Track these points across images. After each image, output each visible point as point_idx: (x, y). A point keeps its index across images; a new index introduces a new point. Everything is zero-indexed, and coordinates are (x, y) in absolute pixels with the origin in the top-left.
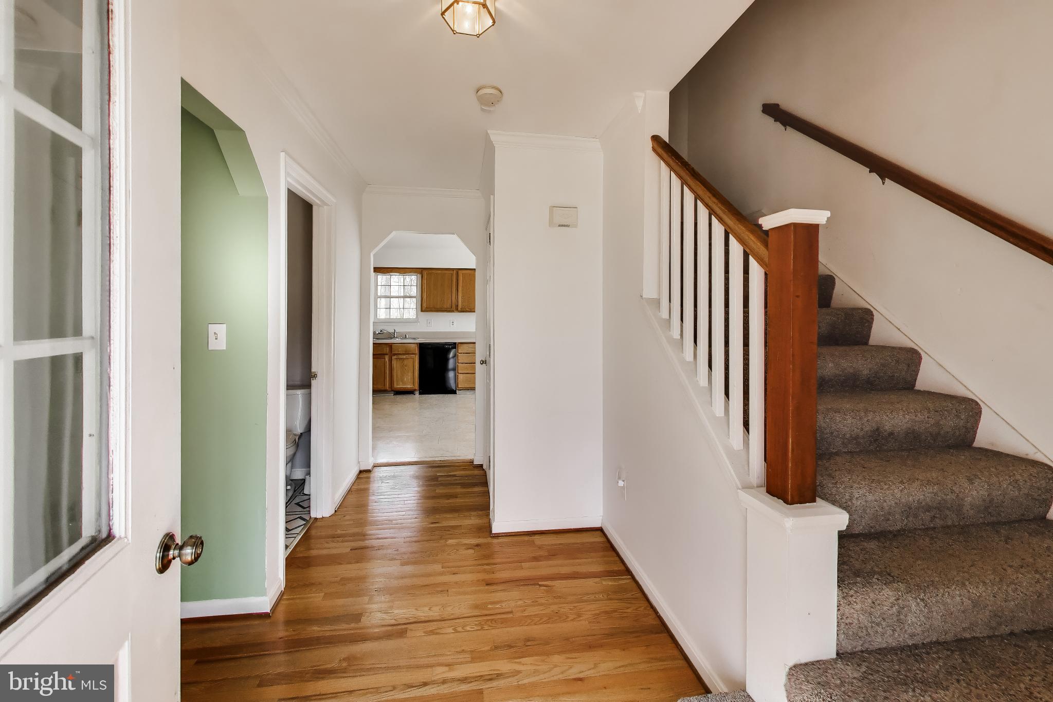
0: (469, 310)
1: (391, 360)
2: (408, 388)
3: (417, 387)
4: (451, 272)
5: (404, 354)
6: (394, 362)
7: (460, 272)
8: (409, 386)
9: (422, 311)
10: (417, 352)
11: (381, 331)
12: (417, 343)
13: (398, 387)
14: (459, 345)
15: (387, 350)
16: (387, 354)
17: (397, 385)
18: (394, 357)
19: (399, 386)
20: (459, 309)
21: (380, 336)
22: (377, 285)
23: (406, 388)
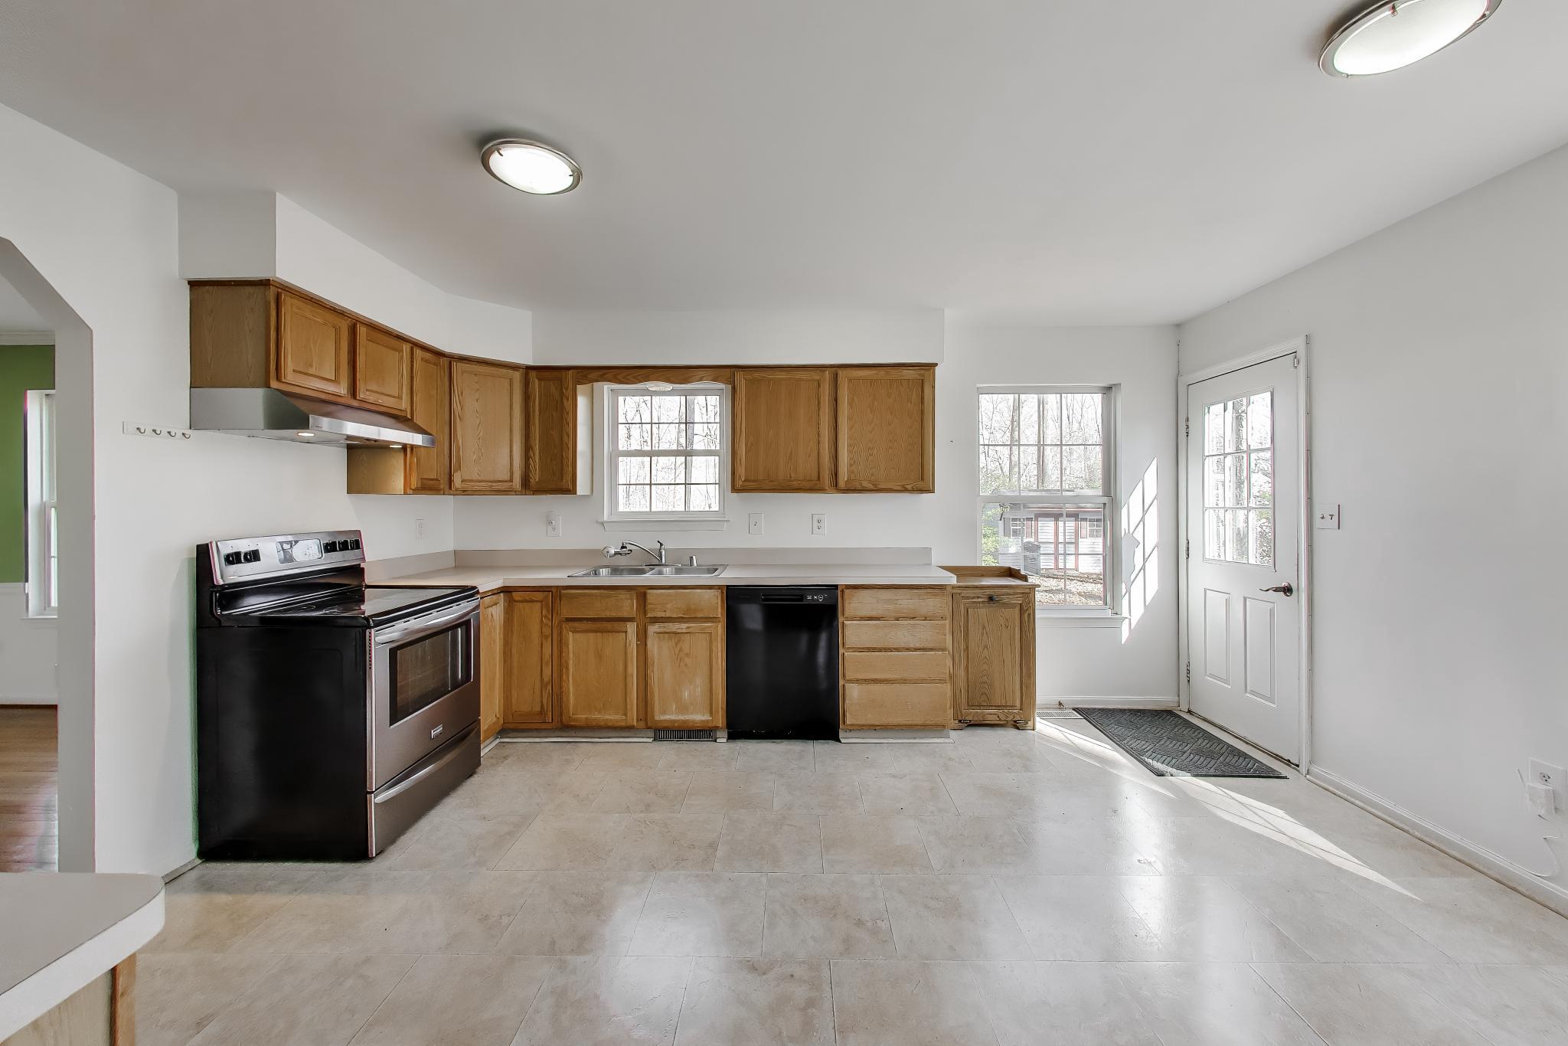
0: (871, 486)
1: (643, 636)
2: (693, 721)
3: (720, 720)
4: (816, 376)
5: (680, 620)
6: (653, 645)
7: (841, 373)
8: (699, 717)
9: (735, 489)
10: (720, 612)
11: (623, 547)
12: (720, 587)
13: (667, 717)
14: (847, 592)
15: (628, 606)
16: (631, 620)
17: (664, 713)
18: (653, 629)
19: (668, 715)
20: (842, 484)
21: (622, 561)
22: (615, 424)
23: (684, 722)
